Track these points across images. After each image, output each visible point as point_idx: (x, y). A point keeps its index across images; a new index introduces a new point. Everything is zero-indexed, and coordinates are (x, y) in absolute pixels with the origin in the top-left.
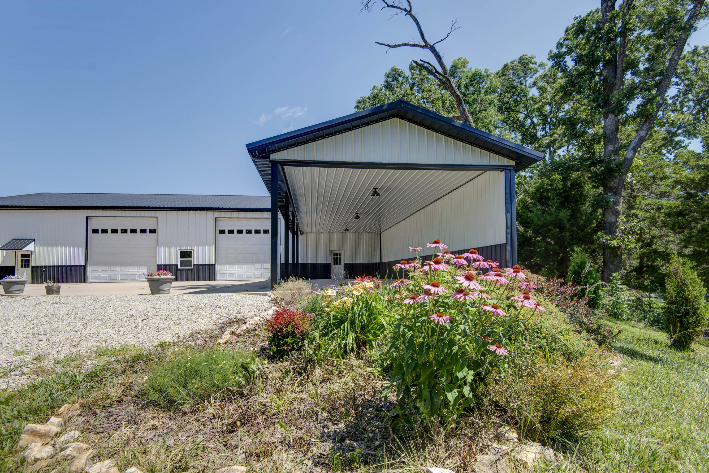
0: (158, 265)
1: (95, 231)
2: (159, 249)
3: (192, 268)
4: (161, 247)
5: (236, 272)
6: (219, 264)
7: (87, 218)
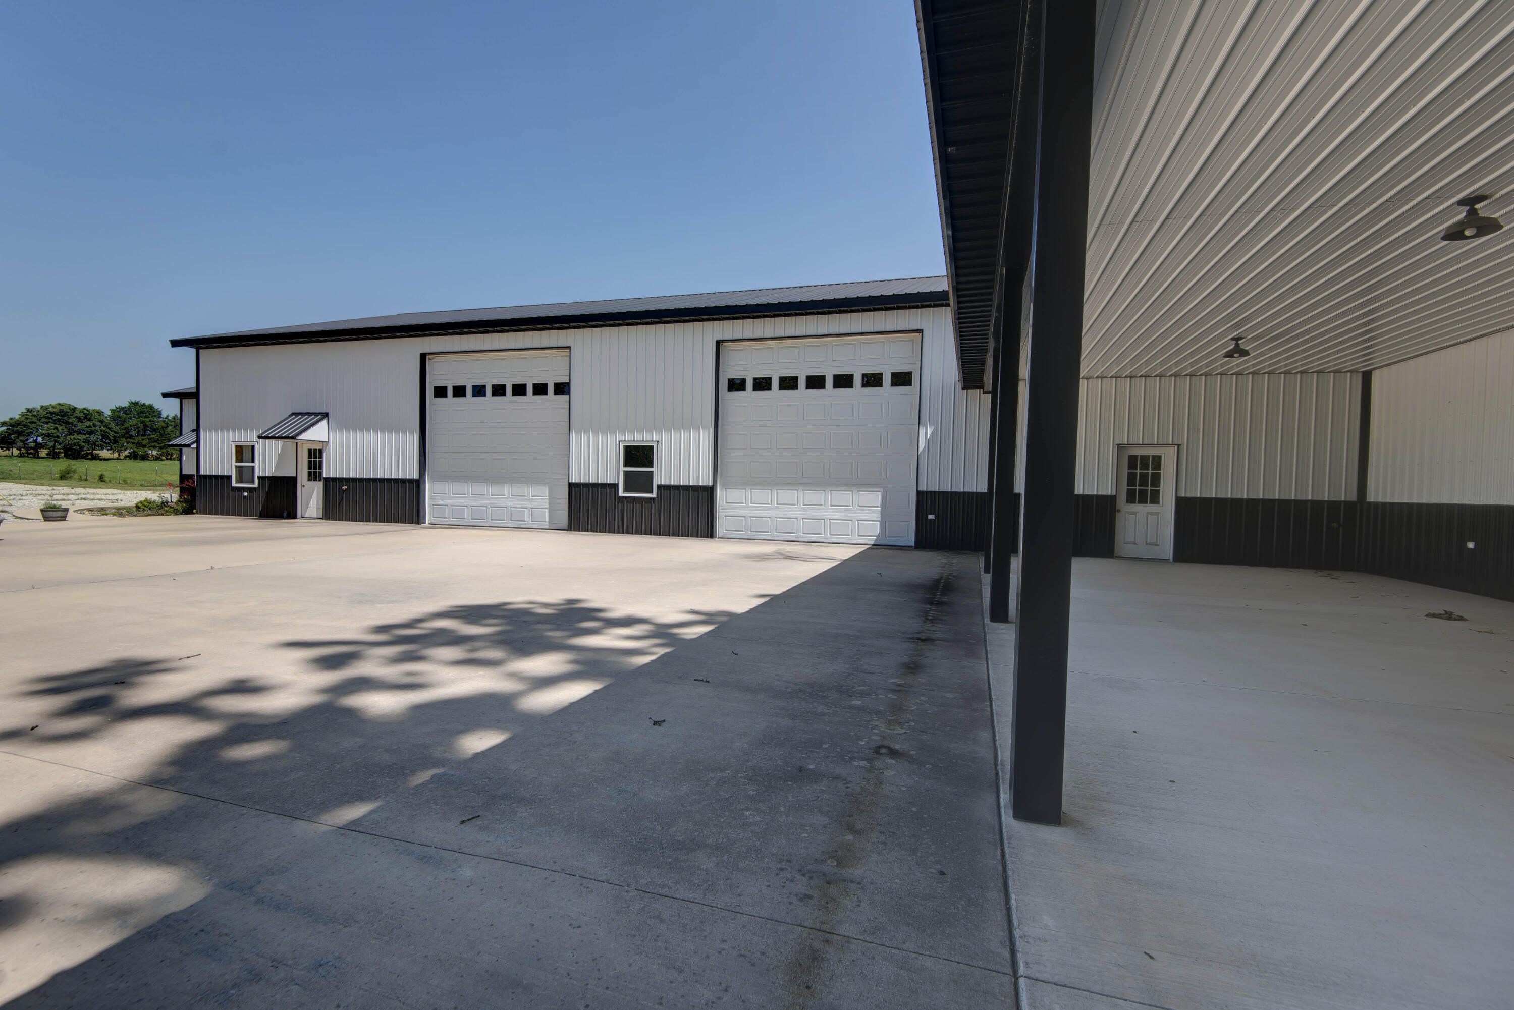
0: (571, 485)
1: (440, 392)
2: (574, 437)
3: (654, 495)
4: (579, 432)
5: (774, 513)
6: (725, 486)
7: (423, 357)
